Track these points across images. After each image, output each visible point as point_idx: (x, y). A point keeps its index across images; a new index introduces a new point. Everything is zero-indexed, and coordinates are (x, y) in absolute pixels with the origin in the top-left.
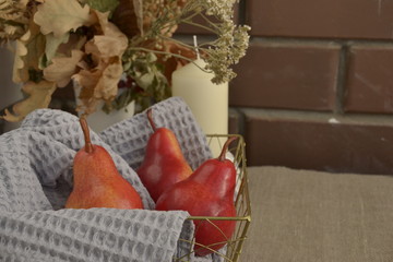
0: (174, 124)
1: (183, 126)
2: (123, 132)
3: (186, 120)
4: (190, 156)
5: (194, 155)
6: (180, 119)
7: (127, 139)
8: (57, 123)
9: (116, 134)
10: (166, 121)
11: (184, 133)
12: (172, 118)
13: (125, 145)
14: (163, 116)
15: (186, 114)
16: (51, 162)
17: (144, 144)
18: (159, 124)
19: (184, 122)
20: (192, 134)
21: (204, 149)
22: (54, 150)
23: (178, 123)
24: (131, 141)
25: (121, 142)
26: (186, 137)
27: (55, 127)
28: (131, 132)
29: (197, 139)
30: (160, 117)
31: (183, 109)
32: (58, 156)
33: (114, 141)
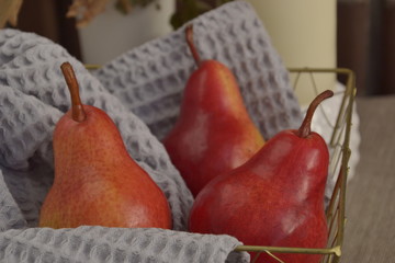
0: (232, 51)
1: (248, 54)
2: (145, 65)
3: (254, 43)
4: (261, 107)
5: (268, 105)
6: (243, 43)
7: (152, 77)
9: (133, 69)
10: (219, 47)
11: (250, 67)
12: (229, 39)
13: (149, 87)
14: (214, 37)
15: (254, 33)
16: (18, 131)
17: (181, 86)
18: (206, 52)
19: (249, 47)
20: (264, 70)
21: (284, 96)
22: (22, 111)
23: (239, 49)
24: (159, 82)
25: (141, 82)
26: (254, 75)
27: (24, 69)
28: (159, 65)
29: (272, 79)
30: (209, 38)
31: (249, 24)
32: (29, 122)
33: (129, 80)
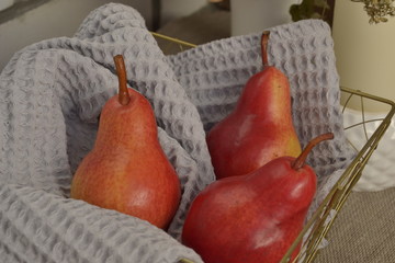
0: (299, 61)
1: (310, 66)
2: (226, 55)
3: (318, 58)
4: (311, 115)
5: (317, 115)
6: (309, 58)
7: (230, 66)
8: (112, 40)
9: (216, 56)
10: (288, 55)
11: (309, 79)
12: (298, 51)
13: (226, 74)
14: (285, 46)
15: (320, 50)
18: (276, 56)
19: (313, 61)
20: (320, 84)
21: (331, 112)
23: (305, 62)
24: (235, 71)
25: (221, 68)
26: (311, 86)
28: (237, 58)
29: (324, 94)
30: (281, 46)
31: (318, 42)
33: (212, 64)
